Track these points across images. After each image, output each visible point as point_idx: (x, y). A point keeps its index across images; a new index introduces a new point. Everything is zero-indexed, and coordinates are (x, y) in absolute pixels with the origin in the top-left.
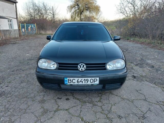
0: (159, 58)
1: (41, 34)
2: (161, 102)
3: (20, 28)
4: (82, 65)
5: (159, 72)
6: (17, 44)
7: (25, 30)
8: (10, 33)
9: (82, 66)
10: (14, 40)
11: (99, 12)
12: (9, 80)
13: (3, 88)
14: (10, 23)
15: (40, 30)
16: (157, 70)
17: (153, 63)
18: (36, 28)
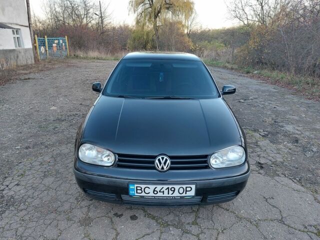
0: (308, 119)
1: (77, 57)
2: (311, 226)
3: (35, 45)
4: (163, 158)
5: (309, 154)
6: (30, 80)
7: (45, 49)
8: (18, 57)
9: (162, 162)
10: (26, 72)
11: (192, 12)
12: (21, 169)
13: (10, 189)
14: (16, 36)
15: (75, 49)
16: (305, 149)
17: (297, 132)
18: (67, 45)
